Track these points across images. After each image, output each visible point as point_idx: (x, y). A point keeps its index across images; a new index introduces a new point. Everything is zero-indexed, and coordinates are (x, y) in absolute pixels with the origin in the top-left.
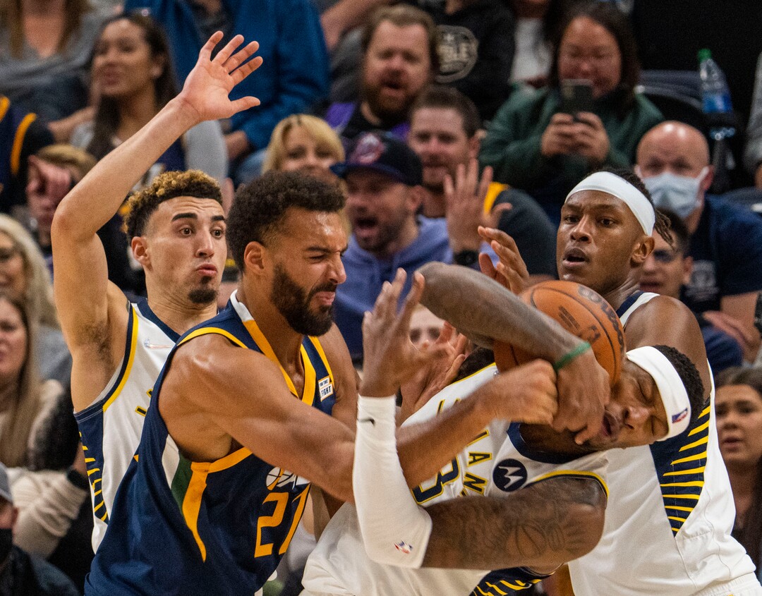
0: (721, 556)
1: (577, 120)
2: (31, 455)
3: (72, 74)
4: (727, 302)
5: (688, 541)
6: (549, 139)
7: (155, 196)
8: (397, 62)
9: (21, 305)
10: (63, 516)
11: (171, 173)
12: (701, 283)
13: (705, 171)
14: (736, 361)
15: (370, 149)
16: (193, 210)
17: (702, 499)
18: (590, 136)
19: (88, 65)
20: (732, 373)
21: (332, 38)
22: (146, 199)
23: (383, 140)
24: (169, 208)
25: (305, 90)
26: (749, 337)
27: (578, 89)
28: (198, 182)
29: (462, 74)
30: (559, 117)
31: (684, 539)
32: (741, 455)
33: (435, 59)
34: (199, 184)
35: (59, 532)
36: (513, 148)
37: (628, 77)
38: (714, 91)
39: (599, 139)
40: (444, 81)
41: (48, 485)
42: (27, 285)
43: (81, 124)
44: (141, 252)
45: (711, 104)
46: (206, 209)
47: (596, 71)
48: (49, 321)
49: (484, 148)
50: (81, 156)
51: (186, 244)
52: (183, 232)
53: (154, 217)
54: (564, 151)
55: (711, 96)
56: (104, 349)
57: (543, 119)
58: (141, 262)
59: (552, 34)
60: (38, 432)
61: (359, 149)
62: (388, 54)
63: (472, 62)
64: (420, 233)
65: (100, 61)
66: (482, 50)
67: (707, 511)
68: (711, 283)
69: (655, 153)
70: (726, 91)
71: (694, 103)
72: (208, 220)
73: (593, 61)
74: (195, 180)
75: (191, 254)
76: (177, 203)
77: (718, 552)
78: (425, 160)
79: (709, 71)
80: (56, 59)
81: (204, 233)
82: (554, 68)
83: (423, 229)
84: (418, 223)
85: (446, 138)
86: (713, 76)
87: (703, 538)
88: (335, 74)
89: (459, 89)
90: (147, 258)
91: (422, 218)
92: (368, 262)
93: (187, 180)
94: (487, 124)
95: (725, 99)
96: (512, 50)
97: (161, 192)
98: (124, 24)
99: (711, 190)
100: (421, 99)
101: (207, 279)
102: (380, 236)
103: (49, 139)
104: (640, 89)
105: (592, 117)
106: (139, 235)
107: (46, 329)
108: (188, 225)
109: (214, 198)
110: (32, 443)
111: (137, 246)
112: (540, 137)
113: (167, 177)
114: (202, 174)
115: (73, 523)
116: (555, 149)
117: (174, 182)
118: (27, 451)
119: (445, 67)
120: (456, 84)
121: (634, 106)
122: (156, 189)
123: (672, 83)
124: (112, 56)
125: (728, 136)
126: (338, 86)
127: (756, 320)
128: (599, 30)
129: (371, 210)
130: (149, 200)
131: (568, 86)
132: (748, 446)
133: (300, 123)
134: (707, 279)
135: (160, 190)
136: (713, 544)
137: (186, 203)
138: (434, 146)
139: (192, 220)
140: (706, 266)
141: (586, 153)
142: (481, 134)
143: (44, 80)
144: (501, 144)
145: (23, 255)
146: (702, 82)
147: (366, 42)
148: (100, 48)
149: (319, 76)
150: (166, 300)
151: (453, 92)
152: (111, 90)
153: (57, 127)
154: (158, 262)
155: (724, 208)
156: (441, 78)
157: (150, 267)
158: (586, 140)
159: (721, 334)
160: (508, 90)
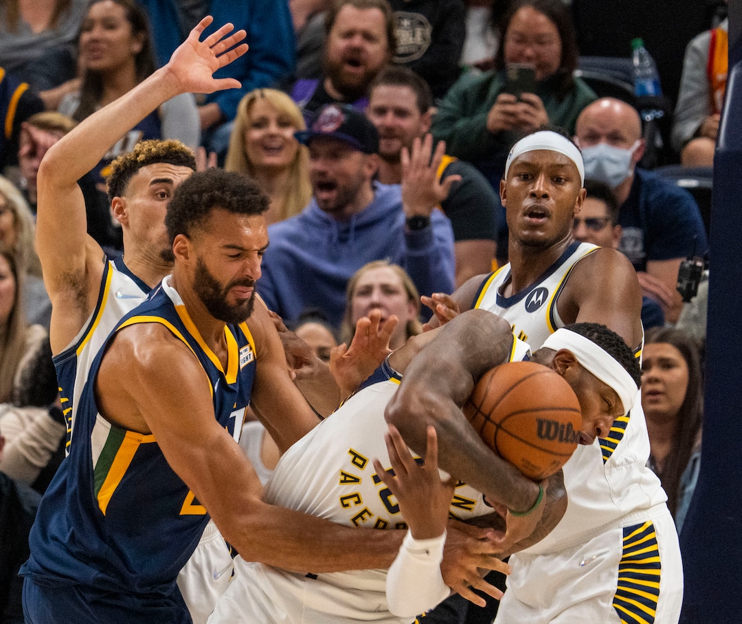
0: (641, 485)
1: (520, 100)
2: (17, 392)
3: (61, 48)
4: (652, 266)
5: (614, 469)
6: (494, 117)
7: (136, 162)
8: (357, 41)
9: (12, 258)
10: (45, 448)
11: (151, 142)
12: (629, 249)
13: (637, 144)
14: (659, 322)
15: (332, 119)
16: (170, 176)
17: (627, 433)
18: (533, 116)
19: (76, 40)
20: (656, 332)
21: (299, 20)
22: (128, 164)
23: (344, 111)
24: (147, 173)
25: (273, 67)
27: (522, 72)
28: (176, 151)
29: (416, 56)
30: (504, 97)
31: (611, 467)
32: (663, 407)
33: (392, 42)
34: (176, 152)
35: (40, 463)
36: (461, 124)
37: (567, 61)
38: (645, 77)
39: (540, 118)
40: (400, 62)
41: (31, 419)
42: (16, 238)
43: (69, 94)
44: (120, 211)
45: (643, 88)
46: (182, 176)
47: (538, 56)
48: (35, 271)
49: (435, 124)
50: (67, 122)
51: (161, 207)
52: (159, 196)
53: (134, 180)
54: (509, 128)
55: (643, 82)
56: (81, 298)
57: (490, 98)
58: (119, 221)
59: (500, 21)
60: (23, 372)
61: (322, 119)
62: (349, 34)
63: (426, 46)
64: (375, 197)
65: (86, 37)
66: (435, 35)
67: (630, 444)
68: (639, 248)
69: (592, 125)
70: (657, 77)
71: (628, 87)
73: (537, 47)
74: (174, 149)
76: (157, 168)
77: (640, 482)
78: (382, 131)
79: (641, 59)
80: (48, 34)
82: (501, 52)
83: (379, 194)
84: (374, 188)
85: (401, 113)
86: (645, 63)
87: (627, 467)
88: (301, 54)
89: (413, 69)
90: (125, 217)
91: (377, 184)
92: (327, 222)
93: (166, 148)
94: (439, 101)
95: (655, 83)
96: (462, 35)
97: (141, 157)
98: (109, 4)
100: (380, 77)
102: (338, 198)
103: (40, 107)
104: (578, 73)
105: (533, 98)
106: (120, 196)
107: (32, 278)
108: (164, 189)
109: (189, 166)
110: (17, 382)
111: (117, 206)
112: (486, 115)
113: (147, 145)
114: (180, 144)
115: (53, 454)
116: (500, 125)
117: (154, 150)
118: (13, 388)
120: (412, 64)
121: (572, 88)
122: (137, 155)
123: (607, 68)
124: (97, 32)
125: (658, 117)
126: (303, 64)
127: (679, 285)
128: (542, 19)
129: (331, 174)
130: (131, 164)
131: (513, 70)
132: (669, 399)
133: (263, 96)
134: (635, 245)
135: (140, 156)
136: (636, 474)
137: (164, 169)
138: (390, 119)
139: (168, 185)
140: (634, 232)
142: (432, 111)
143: (37, 53)
144: (451, 120)
145: (14, 211)
146: (634, 68)
148: (86, 25)
150: (138, 256)
151: (409, 72)
152: (95, 64)
153: (46, 95)
154: (135, 221)
155: (652, 181)
156: (397, 59)
157: (127, 225)
158: (528, 118)
160: (457, 72)
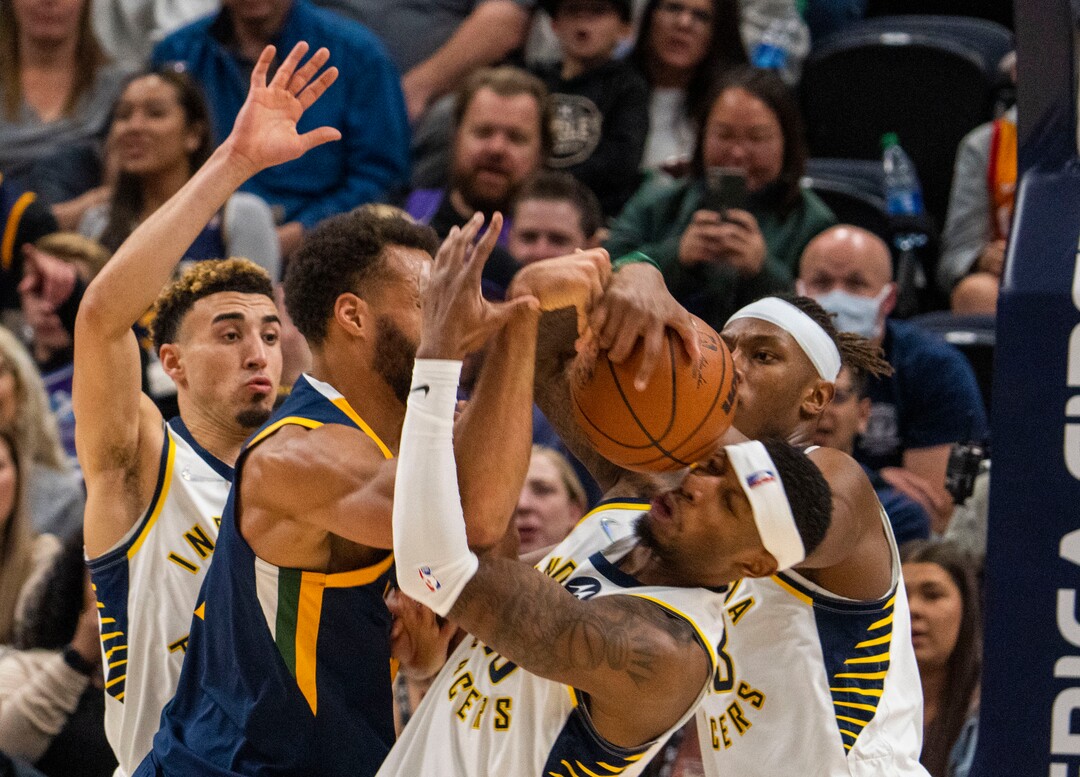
1: (725, 220)
2: (18, 630)
3: (83, 143)
4: (912, 457)
5: (861, 762)
6: (689, 243)
7: (189, 292)
8: (498, 143)
9: (11, 439)
11: (208, 263)
12: (878, 432)
13: (886, 290)
14: (922, 532)
16: (239, 309)
17: (879, 711)
18: (744, 241)
19: (104, 132)
20: (917, 547)
21: (415, 106)
22: (178, 297)
24: (209, 307)
26: (939, 502)
27: (728, 180)
28: (244, 272)
29: (581, 157)
30: (703, 215)
31: (857, 759)
32: (925, 652)
33: (547, 137)
34: (245, 275)
35: (52, 728)
37: (792, 164)
38: (901, 187)
39: (752, 244)
40: (557, 166)
41: (39, 667)
43: (93, 208)
44: (173, 363)
45: (897, 203)
46: (255, 307)
47: (751, 158)
48: (45, 457)
50: (92, 248)
51: (231, 352)
52: (226, 338)
53: (189, 319)
54: (708, 258)
55: (897, 194)
56: (132, 479)
57: (683, 218)
58: (173, 377)
59: (697, 108)
60: (29, 600)
62: (486, 131)
63: (593, 142)
65: (120, 127)
66: (607, 127)
67: (884, 728)
68: (892, 432)
69: (823, 265)
70: (917, 187)
71: (876, 201)
72: (259, 322)
73: (750, 146)
74: (241, 271)
75: (237, 364)
76: (220, 299)
79: (896, 162)
80: (62, 124)
81: (253, 337)
82: (698, 152)
85: (558, 239)
86: (901, 167)
87: (879, 762)
88: (421, 152)
89: (577, 176)
90: (180, 370)
93: (230, 270)
94: (612, 220)
95: (915, 198)
96: (644, 127)
97: (196, 286)
98: (153, 81)
99: (895, 314)
100: (527, 189)
101: (259, 397)
103: (51, 225)
104: (807, 182)
105: (744, 216)
106: (170, 342)
108: (232, 329)
109: (264, 293)
110: (20, 614)
111: (167, 357)
112: (678, 241)
113: (203, 267)
115: (69, 716)
116: (696, 255)
117: (213, 274)
118: (12, 623)
119: (560, 148)
120: (574, 169)
121: (799, 203)
122: (190, 283)
123: (847, 175)
124: (137, 121)
125: (918, 246)
126: (422, 167)
127: (948, 481)
128: (756, 105)
130: (182, 297)
131: (715, 174)
132: (934, 642)
134: (887, 427)
136: (892, 771)
137: (229, 300)
138: (542, 247)
139: (238, 322)
140: (885, 411)
141: (736, 262)
142: (603, 234)
143: (46, 151)
144: (628, 247)
145: (15, 373)
146: (885, 175)
147: (460, 112)
148: (119, 110)
149: (397, 154)
151: (569, 179)
152: (133, 166)
153: (62, 210)
154: (196, 375)
155: (909, 337)
156: (555, 162)
157: (184, 382)
158: (736, 245)
159: (902, 497)
160: (637, 179)
